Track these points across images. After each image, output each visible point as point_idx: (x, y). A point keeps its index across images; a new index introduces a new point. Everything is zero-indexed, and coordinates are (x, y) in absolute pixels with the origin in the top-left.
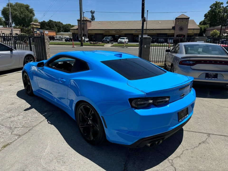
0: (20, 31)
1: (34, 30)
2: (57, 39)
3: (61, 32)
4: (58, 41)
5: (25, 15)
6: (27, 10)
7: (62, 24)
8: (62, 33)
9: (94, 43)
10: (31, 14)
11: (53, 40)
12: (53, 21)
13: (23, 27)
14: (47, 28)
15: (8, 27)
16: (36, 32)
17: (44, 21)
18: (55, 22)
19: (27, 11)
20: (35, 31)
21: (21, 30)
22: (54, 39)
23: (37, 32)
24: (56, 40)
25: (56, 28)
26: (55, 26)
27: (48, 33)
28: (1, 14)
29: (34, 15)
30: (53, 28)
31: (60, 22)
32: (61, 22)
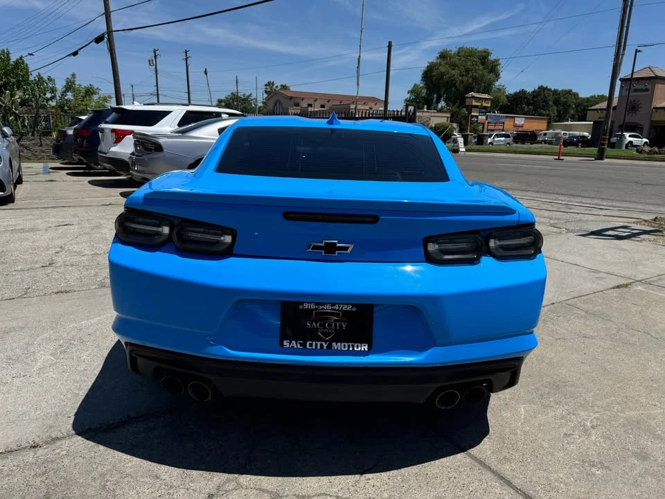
0: (448, 118)
1: (473, 114)
2: (545, 142)
3: (567, 121)
4: (547, 145)
5: (474, 78)
6: (483, 64)
7: (576, 95)
8: (570, 123)
9: (651, 151)
10: (492, 76)
11: (532, 144)
12: (550, 90)
13: (458, 107)
14: (526, 109)
15: (426, 110)
16: (477, 117)
17: (523, 92)
18: (555, 91)
19: (481, 67)
20: (473, 117)
21: (452, 116)
22: (536, 139)
23: (480, 117)
24: (540, 142)
25: (553, 111)
26: (551, 103)
27: (523, 122)
28: (421, 79)
29: (498, 76)
30: (542, 111)
31: (571, 90)
32: (574, 91)
